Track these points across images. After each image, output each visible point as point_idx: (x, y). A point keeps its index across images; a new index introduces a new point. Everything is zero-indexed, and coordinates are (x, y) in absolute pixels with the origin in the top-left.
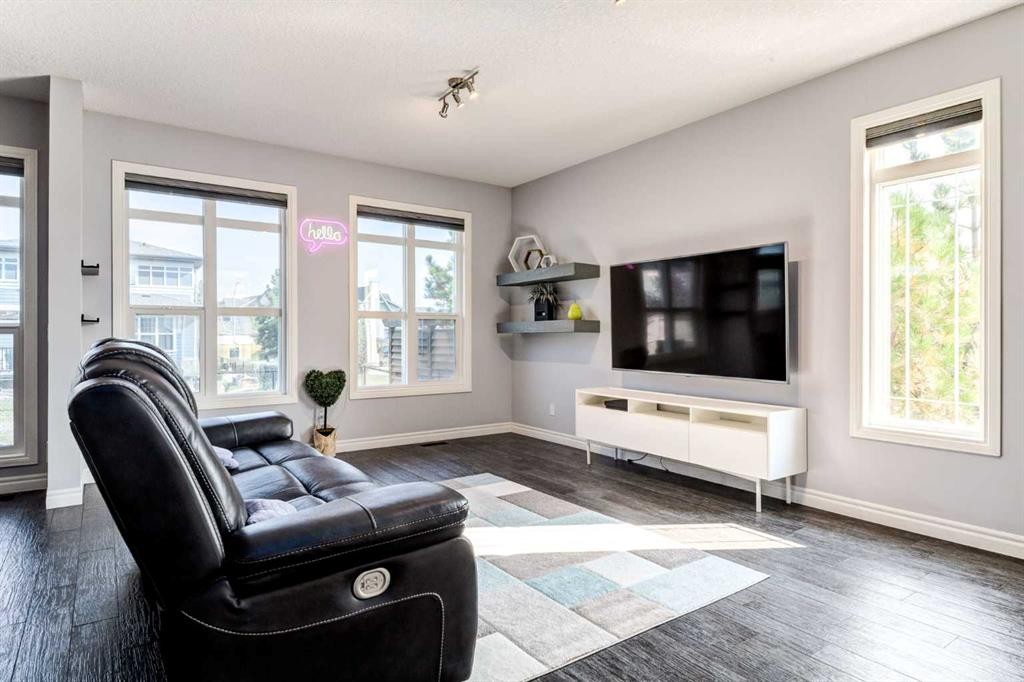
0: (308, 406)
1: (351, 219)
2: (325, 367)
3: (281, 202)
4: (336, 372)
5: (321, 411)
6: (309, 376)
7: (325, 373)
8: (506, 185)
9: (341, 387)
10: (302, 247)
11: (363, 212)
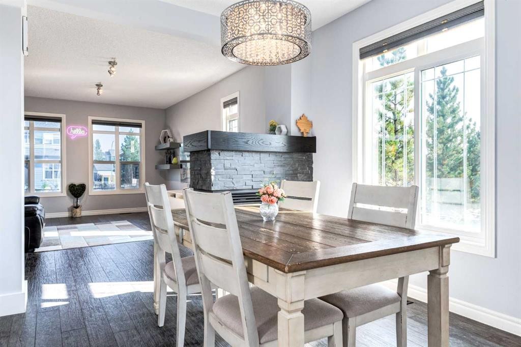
0: (71, 197)
1: (89, 126)
2: (77, 182)
3: (58, 120)
4: (81, 185)
5: (76, 199)
6: (70, 186)
7: (77, 185)
8: (162, 108)
9: (84, 190)
10: (68, 137)
11: (94, 122)
